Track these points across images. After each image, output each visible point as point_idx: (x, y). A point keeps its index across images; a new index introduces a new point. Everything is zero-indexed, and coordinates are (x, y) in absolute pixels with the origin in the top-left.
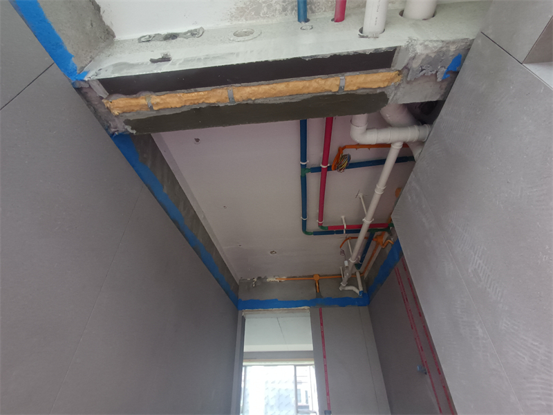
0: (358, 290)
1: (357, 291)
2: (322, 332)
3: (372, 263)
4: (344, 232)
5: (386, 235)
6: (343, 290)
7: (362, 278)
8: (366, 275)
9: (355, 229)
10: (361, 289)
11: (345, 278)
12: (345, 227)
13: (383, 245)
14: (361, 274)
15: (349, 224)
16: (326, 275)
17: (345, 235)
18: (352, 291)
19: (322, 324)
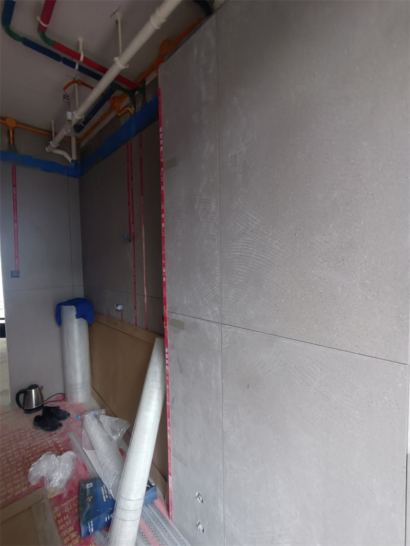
0: (71, 157)
1: (69, 159)
2: (15, 195)
3: (96, 131)
4: (77, 67)
5: (127, 101)
6: (51, 153)
7: (78, 145)
8: (83, 144)
9: (94, 70)
10: (74, 158)
11: (58, 139)
12: (82, 58)
13: (120, 112)
14: (77, 140)
15: (88, 57)
16: (27, 125)
17: (74, 73)
18: (63, 156)
19: (14, 186)
